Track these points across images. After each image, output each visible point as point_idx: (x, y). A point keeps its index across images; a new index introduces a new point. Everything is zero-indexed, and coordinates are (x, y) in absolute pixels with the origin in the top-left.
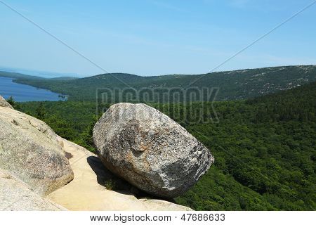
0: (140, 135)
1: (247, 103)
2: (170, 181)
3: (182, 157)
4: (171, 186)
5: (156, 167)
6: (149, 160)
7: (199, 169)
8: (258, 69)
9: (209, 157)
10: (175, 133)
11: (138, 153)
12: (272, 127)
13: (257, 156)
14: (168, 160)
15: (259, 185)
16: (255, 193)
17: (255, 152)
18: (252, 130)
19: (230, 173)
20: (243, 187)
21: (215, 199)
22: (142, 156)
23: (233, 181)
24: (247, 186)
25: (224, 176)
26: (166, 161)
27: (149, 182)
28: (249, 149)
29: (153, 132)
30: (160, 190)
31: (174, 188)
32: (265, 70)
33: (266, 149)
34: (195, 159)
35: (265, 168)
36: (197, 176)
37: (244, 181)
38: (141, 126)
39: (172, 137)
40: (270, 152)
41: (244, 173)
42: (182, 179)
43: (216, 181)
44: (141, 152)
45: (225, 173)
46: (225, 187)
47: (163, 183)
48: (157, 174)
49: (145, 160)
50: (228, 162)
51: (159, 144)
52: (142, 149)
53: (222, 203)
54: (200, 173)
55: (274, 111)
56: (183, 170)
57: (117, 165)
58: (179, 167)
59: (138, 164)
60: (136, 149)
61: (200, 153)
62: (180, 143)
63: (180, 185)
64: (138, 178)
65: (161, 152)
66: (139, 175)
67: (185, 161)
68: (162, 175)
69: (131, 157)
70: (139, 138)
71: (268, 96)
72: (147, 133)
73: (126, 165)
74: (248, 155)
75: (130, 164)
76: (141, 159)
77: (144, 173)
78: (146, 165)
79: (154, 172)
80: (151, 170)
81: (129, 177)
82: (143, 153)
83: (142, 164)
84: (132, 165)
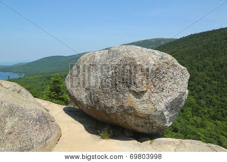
0: (140, 73)
2: (170, 118)
3: (182, 90)
4: (170, 122)
5: (161, 106)
6: (153, 99)
10: (174, 65)
11: (139, 94)
14: (171, 96)
22: (145, 97)
26: (170, 98)
27: (152, 123)
38: (138, 63)
39: (171, 70)
44: (143, 92)
48: (162, 113)
49: (149, 100)
51: (160, 80)
52: (145, 89)
57: (113, 111)
59: (141, 106)
62: (178, 76)
64: (139, 121)
65: (163, 89)
66: (141, 118)
68: (166, 113)
69: (130, 100)
70: (139, 77)
72: (148, 70)
73: (125, 110)
75: (132, 108)
76: (144, 101)
77: (149, 115)
78: (151, 106)
79: (160, 111)
80: (156, 110)
81: (128, 122)
82: (146, 94)
83: (146, 105)
84: (134, 109)
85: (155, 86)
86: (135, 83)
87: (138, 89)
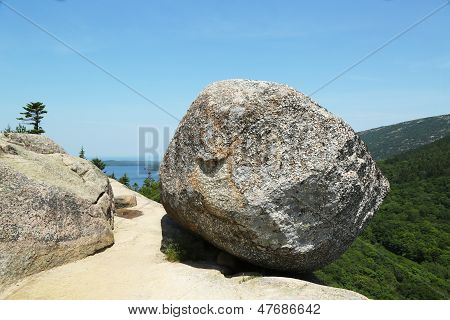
0: (211, 122)
1: (386, 163)
2: (299, 231)
3: (320, 166)
4: (302, 241)
5: (259, 197)
6: (239, 179)
7: (362, 203)
8: (393, 126)
9: (378, 177)
10: (295, 108)
11: (211, 167)
12: (420, 185)
13: (408, 219)
14: (286, 175)
15: (415, 253)
16: (413, 263)
17: (405, 216)
18: (397, 191)
19: (378, 242)
20: (396, 257)
21: (365, 273)
22: (222, 173)
23: (383, 252)
24: (401, 254)
25: (372, 246)
26: (282, 180)
27: (248, 235)
28: (397, 213)
29: (241, 111)
30: (277, 253)
31: (310, 247)
32: (401, 125)
33: (417, 211)
34: (353, 174)
35: (419, 233)
36: (360, 219)
37: (396, 250)
38: (211, 103)
39: (289, 118)
40: (422, 213)
41: (395, 241)
42: (328, 224)
43: (364, 253)
45: (373, 243)
46: (375, 258)
47: (281, 236)
48: (263, 212)
49: (229, 181)
50: (375, 231)
51: (259, 138)
52: (219, 156)
53: (374, 277)
54: (364, 213)
55: (419, 167)
56: (326, 200)
58: (317, 194)
59: (216, 192)
60: (207, 157)
61: (361, 161)
62: (311, 134)
63: (324, 239)
64: (221, 227)
65: (266, 159)
66: (223, 220)
67: (329, 177)
68: (277, 215)
69: (197, 179)
71: (409, 152)
72: (226, 115)
73: (190, 201)
74: (396, 220)
75: (198, 196)
76: (220, 181)
77: (232, 214)
78: (235, 194)
79: (255, 207)
80: (246, 205)
81: (203, 228)
82: (225, 166)
83: (223, 191)
84: (203, 198)
85: (244, 150)
86: (202, 143)
87: (206, 154)
